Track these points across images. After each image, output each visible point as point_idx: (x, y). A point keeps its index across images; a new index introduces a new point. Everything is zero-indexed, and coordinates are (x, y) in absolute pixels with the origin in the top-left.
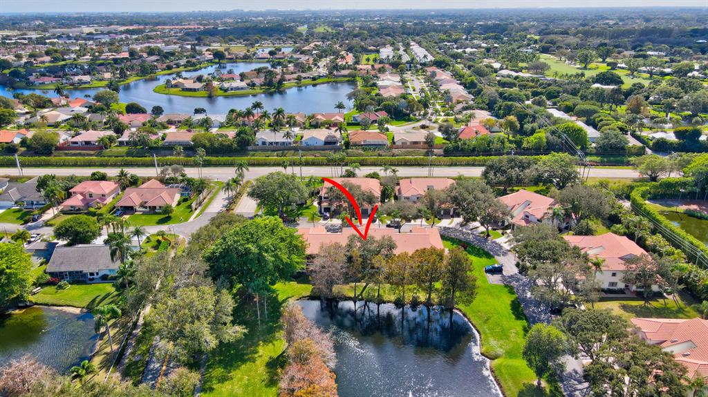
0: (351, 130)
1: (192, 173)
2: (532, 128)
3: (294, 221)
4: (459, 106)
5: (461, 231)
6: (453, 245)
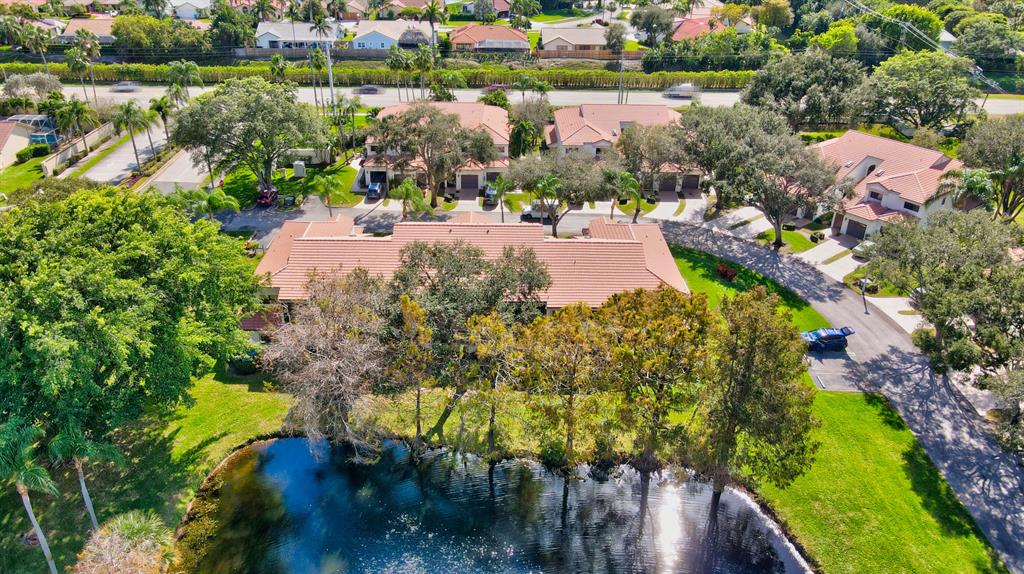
5: (708, 231)
6: (694, 268)
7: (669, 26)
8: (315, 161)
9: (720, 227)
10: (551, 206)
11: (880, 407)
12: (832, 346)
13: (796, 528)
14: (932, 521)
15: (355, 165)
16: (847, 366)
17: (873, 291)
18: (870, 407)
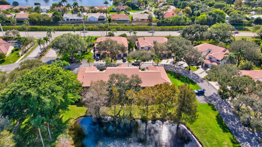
0: (111, 14)
2: (198, 12)
4: (161, 4)
5: (174, 67)
6: (171, 76)
7: (163, 14)
8: (83, 51)
9: (176, 66)
10: (139, 62)
11: (211, 106)
12: (201, 93)
13: (194, 132)
14: (221, 130)
15: (92, 51)
16: (204, 97)
17: (210, 80)
18: (209, 106)
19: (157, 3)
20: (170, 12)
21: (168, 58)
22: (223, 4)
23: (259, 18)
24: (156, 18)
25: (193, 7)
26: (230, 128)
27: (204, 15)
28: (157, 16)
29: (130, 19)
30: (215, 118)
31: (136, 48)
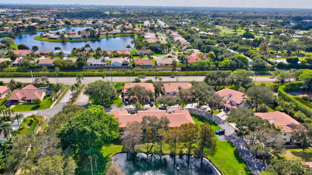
0: (135, 58)
1: (52, 81)
2: (222, 57)
3: (110, 106)
4: (185, 47)
5: (198, 110)
6: (195, 118)
7: (187, 59)
9: (200, 110)
10: (166, 106)
11: (230, 144)
12: (222, 133)
13: (215, 164)
14: (237, 161)
15: (120, 97)
16: (225, 137)
17: (230, 122)
18: (228, 144)
19: (180, 46)
20: (194, 57)
21: (192, 103)
22: (247, 48)
23: (281, 62)
24: (180, 62)
25: (216, 52)
26: (245, 160)
27: (227, 60)
28: (181, 61)
29: (154, 64)
30: (233, 153)
31: (162, 93)
